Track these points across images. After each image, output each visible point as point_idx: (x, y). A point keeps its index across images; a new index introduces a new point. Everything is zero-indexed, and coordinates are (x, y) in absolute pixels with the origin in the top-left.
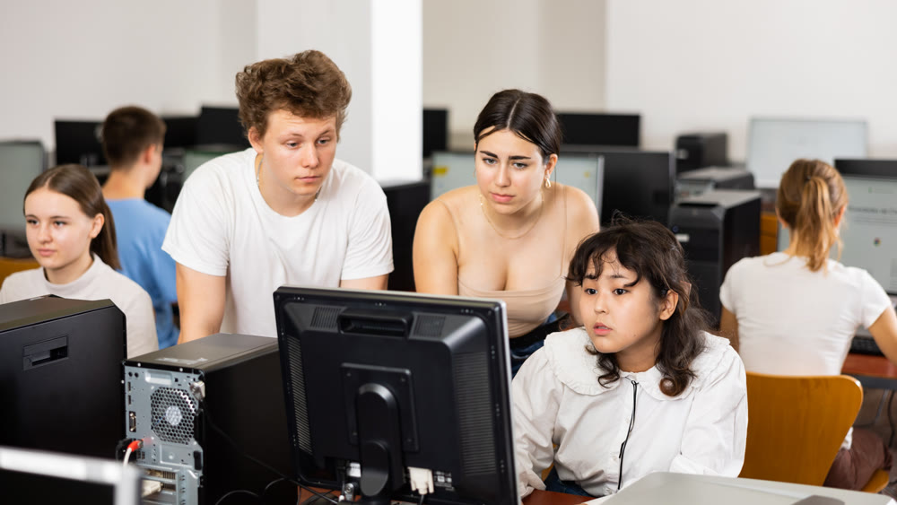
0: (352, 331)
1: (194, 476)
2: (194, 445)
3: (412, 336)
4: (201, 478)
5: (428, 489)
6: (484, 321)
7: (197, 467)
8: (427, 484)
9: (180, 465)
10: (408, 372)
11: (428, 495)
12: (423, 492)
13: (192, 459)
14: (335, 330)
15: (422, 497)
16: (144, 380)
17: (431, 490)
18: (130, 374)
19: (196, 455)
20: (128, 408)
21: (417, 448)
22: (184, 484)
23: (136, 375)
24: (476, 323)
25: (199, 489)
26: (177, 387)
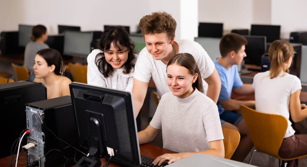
0: (87, 99)
1: (43, 143)
2: (43, 134)
3: (103, 103)
4: (44, 144)
5: (112, 154)
6: (125, 99)
7: (43, 141)
8: (112, 152)
9: (40, 139)
10: (102, 115)
11: (112, 156)
12: (111, 155)
13: (42, 138)
14: (83, 99)
15: (111, 157)
16: (30, 110)
17: (113, 155)
18: (27, 109)
19: (43, 136)
20: (27, 119)
21: (107, 140)
22: (41, 145)
23: (29, 109)
24: (122, 100)
25: (44, 147)
26: (38, 114)
